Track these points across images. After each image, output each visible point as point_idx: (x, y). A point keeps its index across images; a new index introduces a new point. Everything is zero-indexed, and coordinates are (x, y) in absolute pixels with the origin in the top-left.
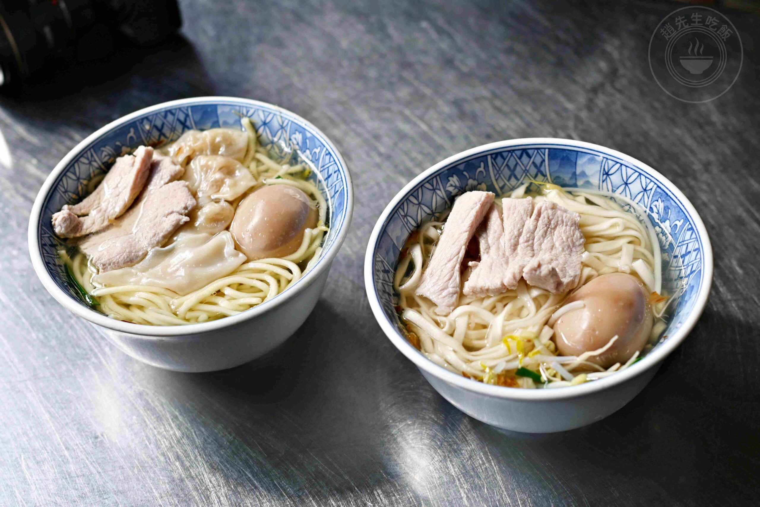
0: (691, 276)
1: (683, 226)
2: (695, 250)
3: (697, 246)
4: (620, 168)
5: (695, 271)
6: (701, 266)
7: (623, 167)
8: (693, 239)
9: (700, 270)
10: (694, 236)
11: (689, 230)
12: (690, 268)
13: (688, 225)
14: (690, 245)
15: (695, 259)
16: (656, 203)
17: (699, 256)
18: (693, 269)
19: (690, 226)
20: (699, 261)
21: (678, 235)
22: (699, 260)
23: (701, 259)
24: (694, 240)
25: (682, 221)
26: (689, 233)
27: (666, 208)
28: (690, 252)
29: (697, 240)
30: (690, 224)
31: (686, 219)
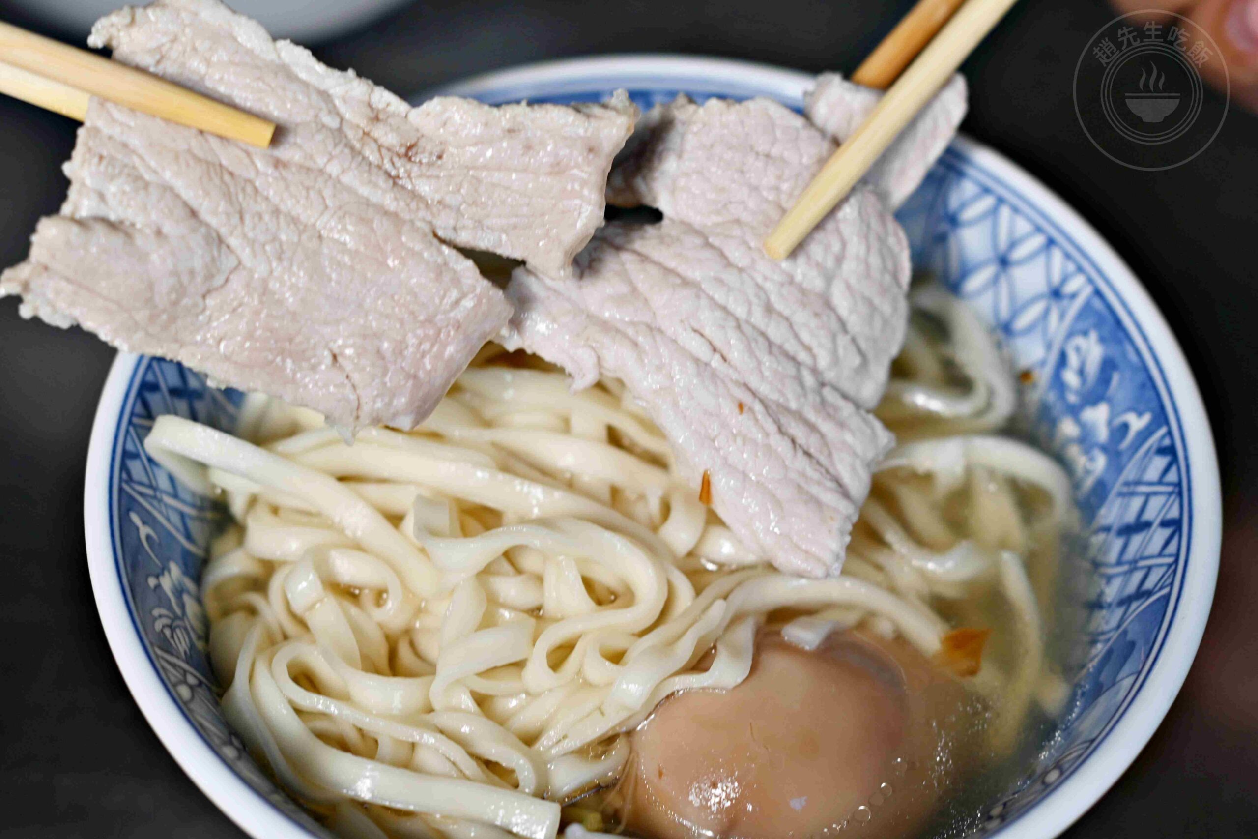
0: (1134, 605)
1: (1145, 434)
2: (1164, 524)
3: (1174, 513)
4: (993, 212)
5: (1149, 593)
6: (1172, 584)
7: (1005, 213)
8: (1168, 484)
9: (1167, 597)
10: (1172, 476)
11: (1161, 451)
12: (1137, 576)
13: (1163, 437)
14: (1155, 504)
15: (1160, 555)
16: (1079, 341)
17: (1172, 548)
18: (1149, 585)
19: (1167, 442)
20: (1170, 565)
21: (1125, 458)
22: (1171, 560)
23: (1176, 561)
24: (1170, 489)
25: (1146, 418)
26: (1160, 462)
27: (1108, 366)
28: (1148, 525)
29: (1180, 494)
30: (1170, 433)
31: (1161, 417)
